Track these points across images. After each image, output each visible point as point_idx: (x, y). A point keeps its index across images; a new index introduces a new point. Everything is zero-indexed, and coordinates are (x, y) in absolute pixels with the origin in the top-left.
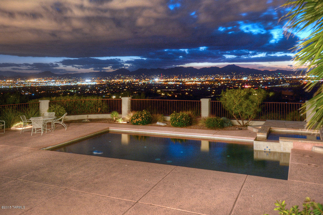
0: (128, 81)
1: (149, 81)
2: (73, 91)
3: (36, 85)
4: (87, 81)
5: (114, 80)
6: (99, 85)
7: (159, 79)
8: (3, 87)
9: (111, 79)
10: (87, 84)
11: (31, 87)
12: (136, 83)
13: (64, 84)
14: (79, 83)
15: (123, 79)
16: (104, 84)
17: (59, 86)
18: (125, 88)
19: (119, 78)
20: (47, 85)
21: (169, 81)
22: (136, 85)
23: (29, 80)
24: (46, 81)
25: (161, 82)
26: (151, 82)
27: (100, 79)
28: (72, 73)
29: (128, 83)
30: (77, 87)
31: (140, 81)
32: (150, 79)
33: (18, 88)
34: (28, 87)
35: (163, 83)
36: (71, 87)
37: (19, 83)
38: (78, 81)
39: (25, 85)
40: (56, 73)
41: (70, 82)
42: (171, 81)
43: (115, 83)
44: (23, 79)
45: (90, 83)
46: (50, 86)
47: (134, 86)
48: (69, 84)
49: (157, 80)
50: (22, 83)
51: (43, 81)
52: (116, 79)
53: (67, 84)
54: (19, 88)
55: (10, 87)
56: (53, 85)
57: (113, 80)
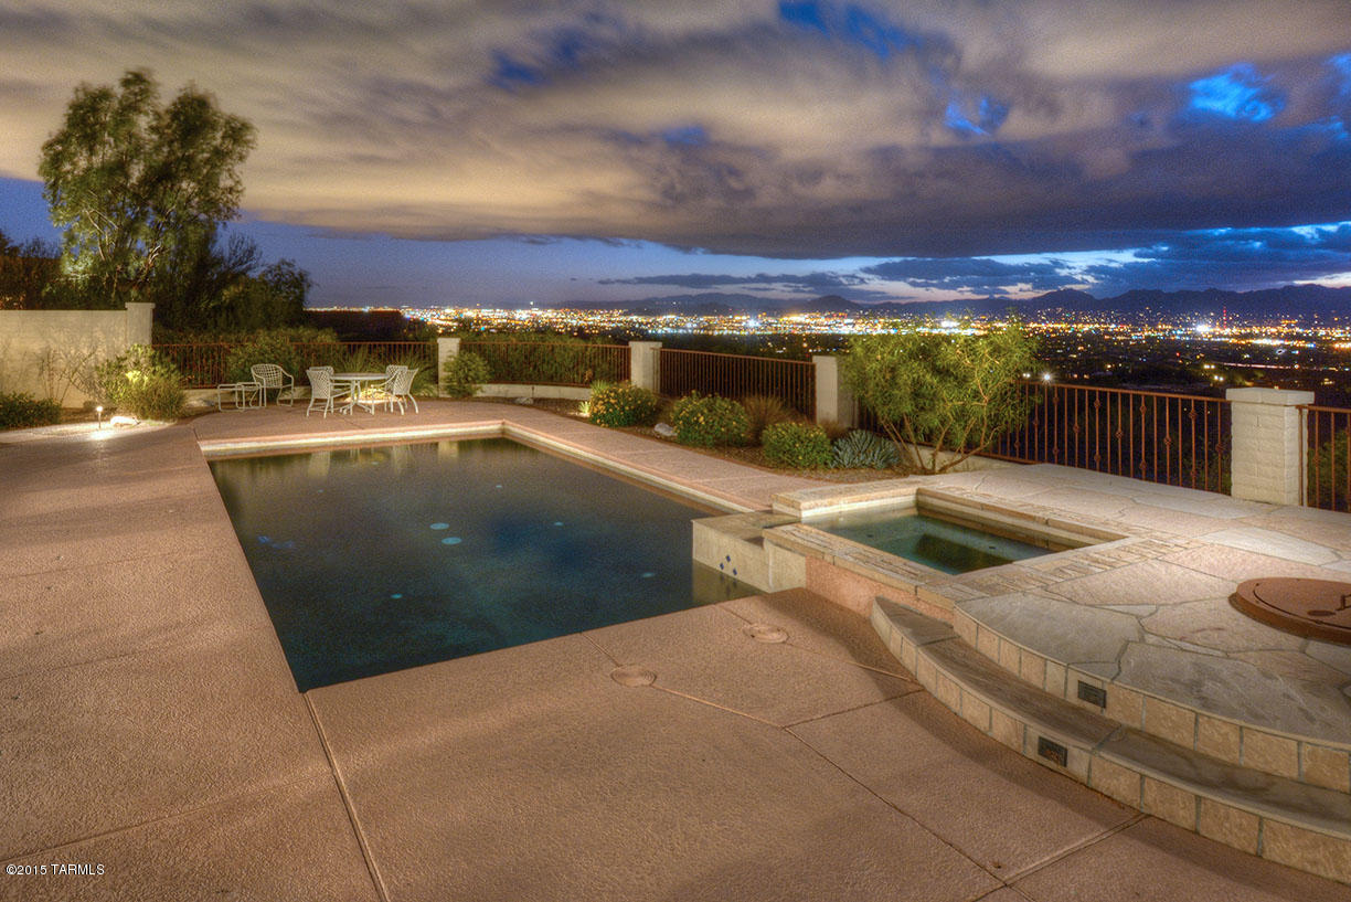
0: (1087, 328)
1: (1170, 331)
3: (803, 329)
4: (945, 324)
5: (1036, 325)
6: (984, 336)
7: (1214, 326)
8: (725, 333)
9: (1025, 321)
10: (946, 332)
11: (792, 337)
12: (1119, 338)
13: (879, 330)
14: (922, 330)
15: (1071, 322)
17: (863, 336)
18: (1076, 352)
19: (1055, 318)
20: (831, 332)
21: (1258, 336)
22: (1119, 342)
23: (785, 318)
24: (831, 321)
25: (1221, 336)
26: (1179, 334)
27: (990, 321)
28: (903, 302)
29: (1088, 337)
30: (914, 339)
31: (1134, 331)
32: (1175, 324)
33: (760, 336)
34: (785, 335)
35: (1232, 341)
37: (763, 324)
38: (918, 323)
39: (776, 328)
40: (858, 301)
41: (895, 325)
42: (1268, 336)
43: (1040, 335)
44: (773, 316)
45: (956, 332)
46: (839, 336)
47: (1108, 347)
48: (892, 332)
49: (1204, 329)
50: (770, 324)
51: (822, 320)
52: (1044, 321)
53: (886, 331)
54: (764, 336)
55: (742, 333)
56: (847, 333)
57: (1032, 325)
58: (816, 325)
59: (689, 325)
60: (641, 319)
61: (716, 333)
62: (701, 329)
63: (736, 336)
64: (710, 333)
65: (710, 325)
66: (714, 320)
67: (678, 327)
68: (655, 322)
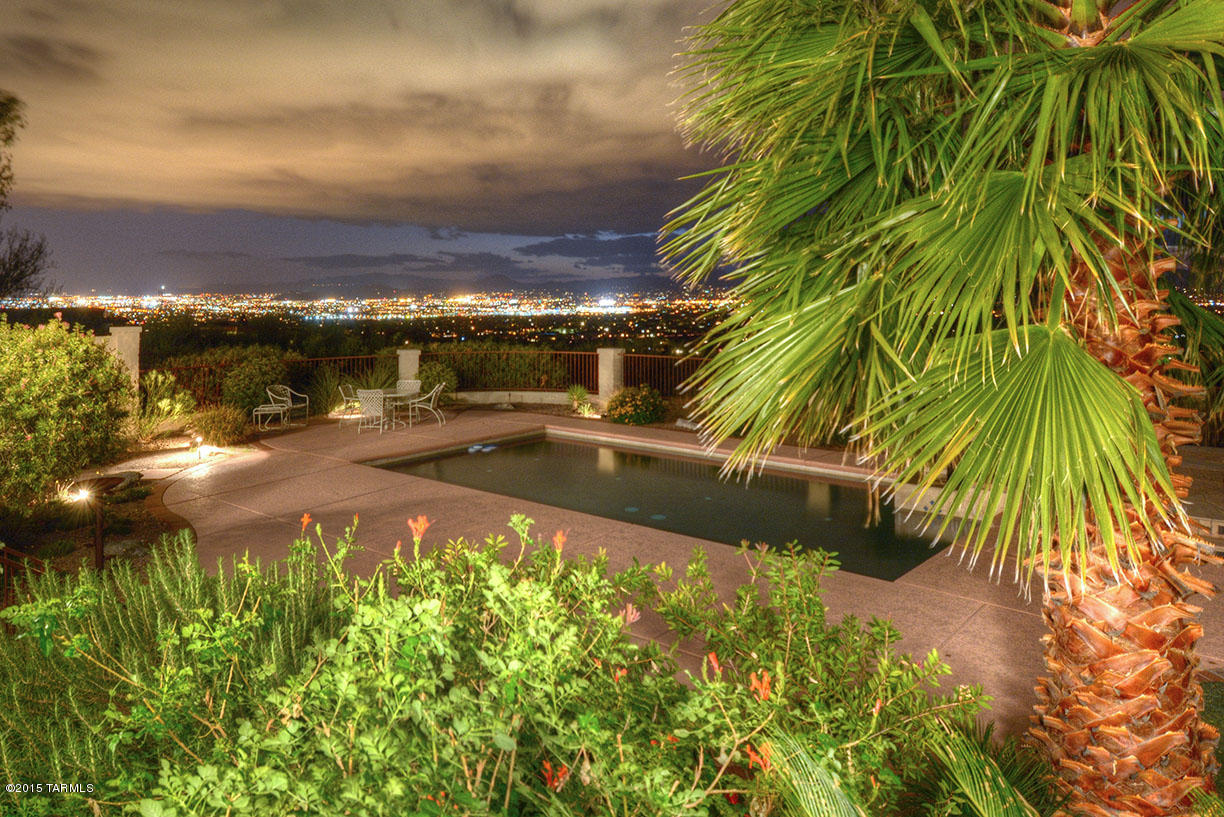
2: (564, 332)
3: (469, 311)
4: (603, 302)
5: (680, 302)
6: (636, 314)
8: (390, 317)
9: (671, 299)
10: (604, 312)
11: (458, 319)
13: (542, 311)
14: (582, 310)
15: (710, 299)
16: (651, 314)
17: (528, 317)
19: (697, 294)
20: (497, 313)
23: (451, 300)
24: (497, 302)
27: (641, 298)
30: (576, 319)
33: (426, 319)
34: (451, 318)
36: (560, 321)
37: (428, 307)
38: (578, 302)
39: (442, 311)
41: (557, 305)
43: (684, 311)
44: (438, 297)
45: (612, 311)
46: (505, 317)
48: (555, 312)
50: (436, 307)
51: (488, 301)
52: (687, 298)
53: (549, 311)
54: (430, 320)
55: (408, 317)
56: (512, 314)
58: (482, 306)
59: (350, 310)
60: (295, 304)
61: (380, 318)
62: (363, 313)
63: (402, 320)
64: (374, 318)
65: (373, 309)
66: (378, 303)
67: (337, 312)
68: (312, 306)
